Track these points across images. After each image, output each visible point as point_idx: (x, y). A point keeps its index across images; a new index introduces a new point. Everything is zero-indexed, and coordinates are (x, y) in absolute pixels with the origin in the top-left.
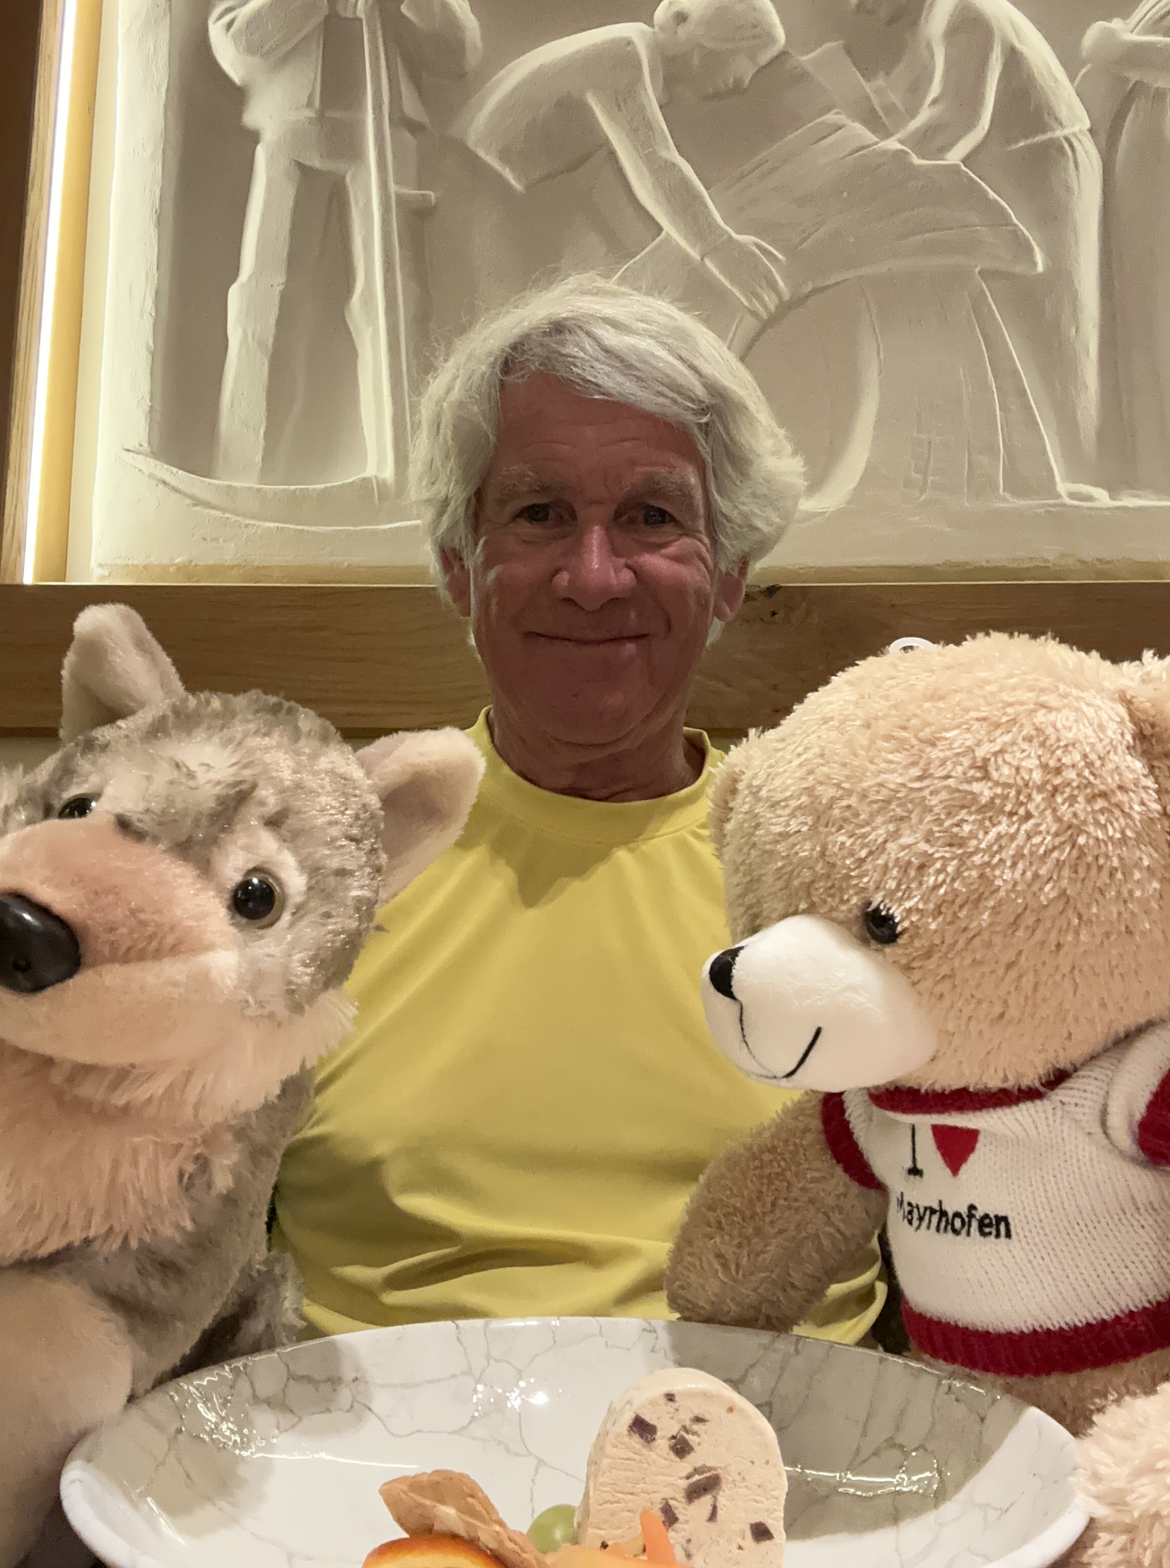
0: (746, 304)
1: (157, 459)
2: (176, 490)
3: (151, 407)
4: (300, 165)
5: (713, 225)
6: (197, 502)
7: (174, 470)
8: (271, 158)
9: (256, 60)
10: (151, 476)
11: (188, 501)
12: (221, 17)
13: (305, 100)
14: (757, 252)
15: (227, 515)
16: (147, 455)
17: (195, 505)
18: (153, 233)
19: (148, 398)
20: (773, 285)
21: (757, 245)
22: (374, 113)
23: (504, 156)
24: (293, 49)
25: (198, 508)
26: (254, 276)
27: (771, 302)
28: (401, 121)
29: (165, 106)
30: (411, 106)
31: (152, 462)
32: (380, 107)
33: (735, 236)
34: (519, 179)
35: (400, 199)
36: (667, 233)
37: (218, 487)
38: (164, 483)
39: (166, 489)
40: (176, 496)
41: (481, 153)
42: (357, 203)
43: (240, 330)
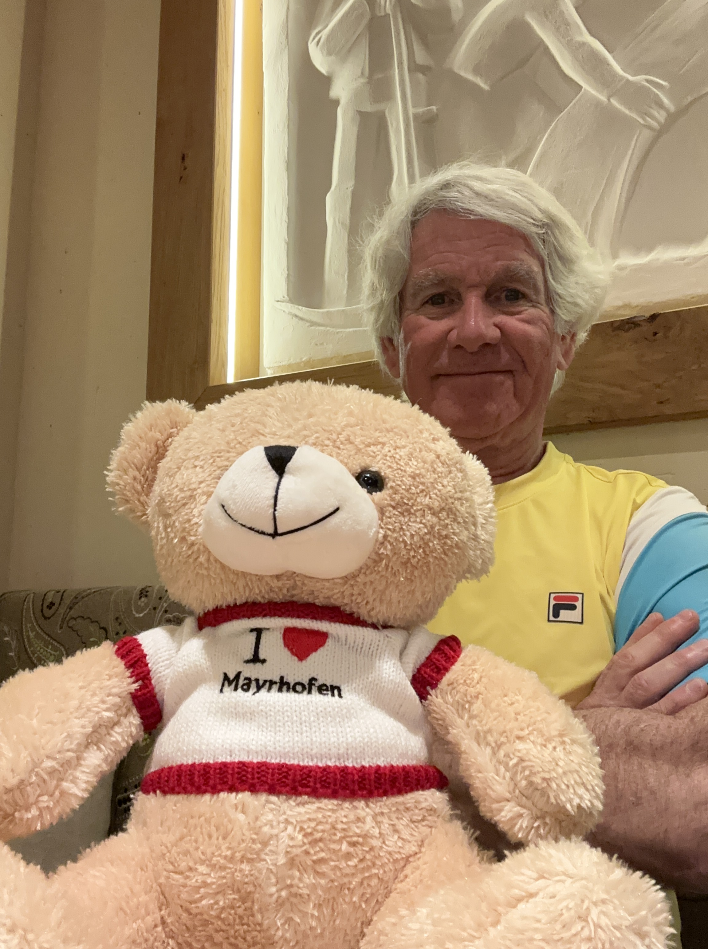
0: (642, 122)
1: (293, 303)
2: (302, 319)
3: (288, 274)
4: (360, 113)
5: (614, 75)
6: (313, 324)
7: (300, 307)
8: (345, 113)
9: (333, 58)
10: (290, 313)
11: (308, 324)
12: (314, 39)
13: (360, 74)
14: (648, 85)
15: (328, 328)
16: (288, 302)
17: (311, 326)
18: (285, 175)
19: (286, 269)
20: (660, 105)
21: (648, 81)
22: (398, 68)
23: (476, 71)
24: (353, 44)
25: (313, 328)
26: (338, 185)
27: (661, 116)
28: (414, 68)
29: (288, 100)
30: (421, 57)
31: (290, 305)
32: (402, 63)
33: (630, 78)
34: (486, 83)
35: (416, 116)
36: (585, 89)
37: (323, 313)
38: (296, 316)
39: (297, 320)
40: (301, 322)
41: (462, 73)
42: (392, 124)
43: (332, 219)
